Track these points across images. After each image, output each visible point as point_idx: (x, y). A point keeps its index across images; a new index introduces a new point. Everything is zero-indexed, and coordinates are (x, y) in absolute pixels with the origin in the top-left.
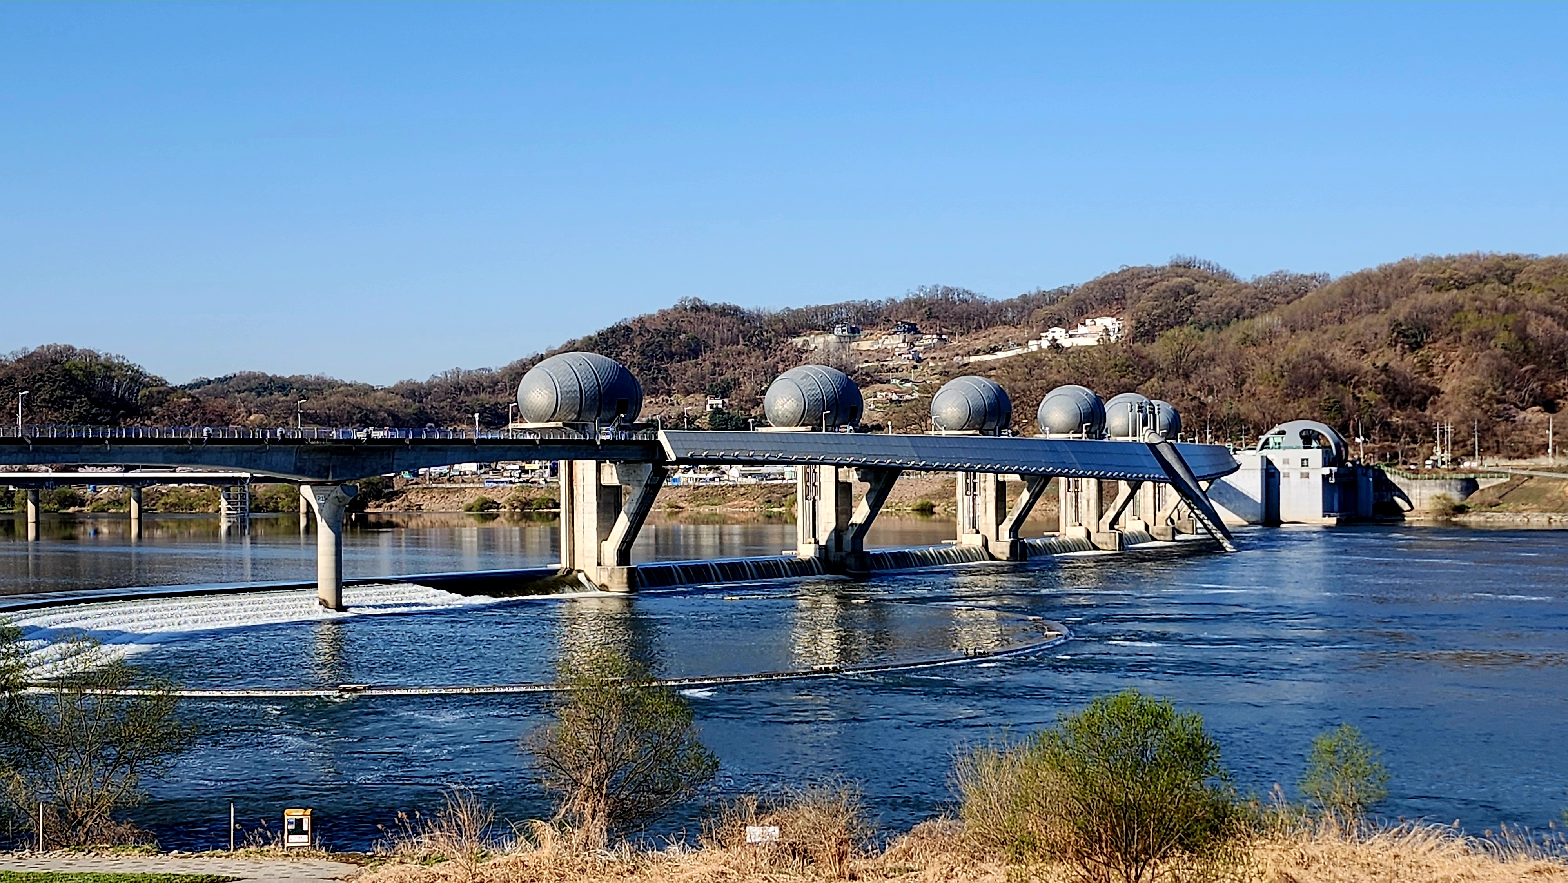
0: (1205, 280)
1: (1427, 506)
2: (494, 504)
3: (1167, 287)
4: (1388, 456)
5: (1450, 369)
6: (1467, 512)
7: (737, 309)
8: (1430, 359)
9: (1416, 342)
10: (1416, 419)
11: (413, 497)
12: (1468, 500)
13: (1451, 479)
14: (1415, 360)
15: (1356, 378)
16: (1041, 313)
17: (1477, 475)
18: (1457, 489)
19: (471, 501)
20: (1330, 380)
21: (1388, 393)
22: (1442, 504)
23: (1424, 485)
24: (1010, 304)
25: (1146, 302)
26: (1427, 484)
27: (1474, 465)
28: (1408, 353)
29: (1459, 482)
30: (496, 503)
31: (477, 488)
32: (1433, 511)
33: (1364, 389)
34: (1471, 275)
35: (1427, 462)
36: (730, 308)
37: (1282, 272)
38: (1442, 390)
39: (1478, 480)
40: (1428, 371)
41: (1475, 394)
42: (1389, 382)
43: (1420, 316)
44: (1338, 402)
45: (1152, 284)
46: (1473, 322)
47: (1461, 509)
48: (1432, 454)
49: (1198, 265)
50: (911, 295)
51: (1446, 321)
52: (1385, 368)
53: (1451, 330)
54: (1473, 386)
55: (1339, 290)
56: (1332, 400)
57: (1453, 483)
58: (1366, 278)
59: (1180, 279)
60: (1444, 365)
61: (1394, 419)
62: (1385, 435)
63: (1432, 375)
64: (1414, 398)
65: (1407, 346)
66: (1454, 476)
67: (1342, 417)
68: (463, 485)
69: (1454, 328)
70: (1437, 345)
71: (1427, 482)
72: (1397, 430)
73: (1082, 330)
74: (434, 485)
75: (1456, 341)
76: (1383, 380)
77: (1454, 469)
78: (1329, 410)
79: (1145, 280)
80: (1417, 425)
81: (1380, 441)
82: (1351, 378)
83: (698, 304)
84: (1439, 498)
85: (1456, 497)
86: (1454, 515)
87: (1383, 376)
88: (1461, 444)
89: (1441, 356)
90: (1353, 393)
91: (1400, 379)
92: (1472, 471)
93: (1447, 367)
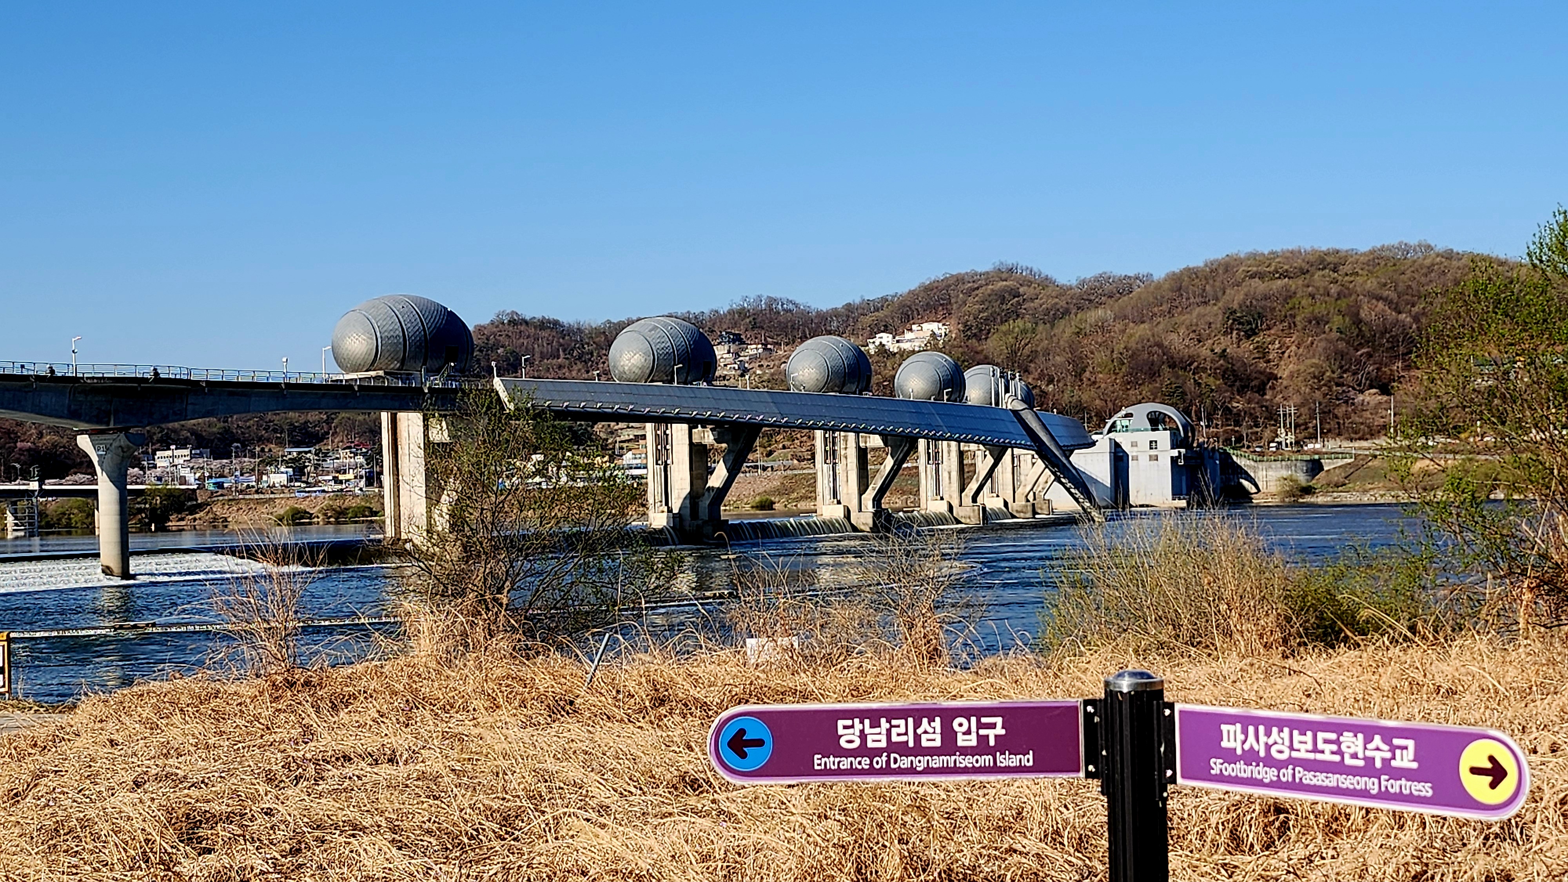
0: (1029, 283)
1: (1273, 488)
2: (304, 514)
3: (992, 290)
4: (1233, 439)
5: (1286, 355)
6: (1314, 493)
7: (556, 323)
8: (1266, 345)
9: (1251, 329)
10: (1257, 403)
11: (217, 509)
12: (1314, 481)
13: (1297, 460)
14: (1252, 347)
15: (1196, 364)
16: (868, 320)
17: (1321, 456)
18: (1302, 470)
19: (282, 512)
20: (1170, 367)
21: (1227, 378)
22: (1289, 486)
23: (1270, 467)
24: (835, 313)
25: (972, 306)
26: (1273, 466)
27: (1318, 446)
28: (1244, 340)
29: (1304, 464)
30: (308, 513)
31: (288, 499)
32: (1279, 493)
33: (1204, 375)
34: (1296, 268)
35: (1272, 445)
36: (549, 321)
37: (1105, 273)
38: (1279, 376)
39: (1322, 461)
40: (1264, 357)
41: (1315, 377)
42: (1228, 368)
43: (1254, 302)
44: (1180, 387)
45: (978, 288)
46: (1306, 308)
47: (1308, 490)
48: (1277, 436)
49: (1019, 271)
50: (734, 306)
51: (1280, 307)
52: (1223, 354)
53: (1286, 317)
54: (1313, 369)
55: (1167, 286)
56: (1174, 386)
57: (1298, 464)
58: (1192, 274)
59: (1005, 283)
60: (1280, 351)
61: (1235, 405)
62: (1227, 420)
63: (1268, 361)
64: (1253, 383)
65: (1242, 333)
66: (1299, 457)
67: (1184, 402)
68: (272, 496)
69: (1288, 314)
70: (1272, 331)
71: (1273, 464)
72: (1238, 415)
73: (908, 335)
74: (241, 496)
75: (1290, 328)
76: (1222, 365)
77: (1298, 451)
78: (1171, 395)
79: (969, 285)
80: (1258, 409)
81: (1222, 426)
82: (1191, 364)
83: (516, 318)
84: (1285, 479)
85: (1302, 478)
86: (1301, 496)
87: (1222, 362)
88: (1303, 427)
89: (1277, 342)
90: (1194, 378)
91: (1239, 364)
92: (1316, 452)
93: (1283, 353)
